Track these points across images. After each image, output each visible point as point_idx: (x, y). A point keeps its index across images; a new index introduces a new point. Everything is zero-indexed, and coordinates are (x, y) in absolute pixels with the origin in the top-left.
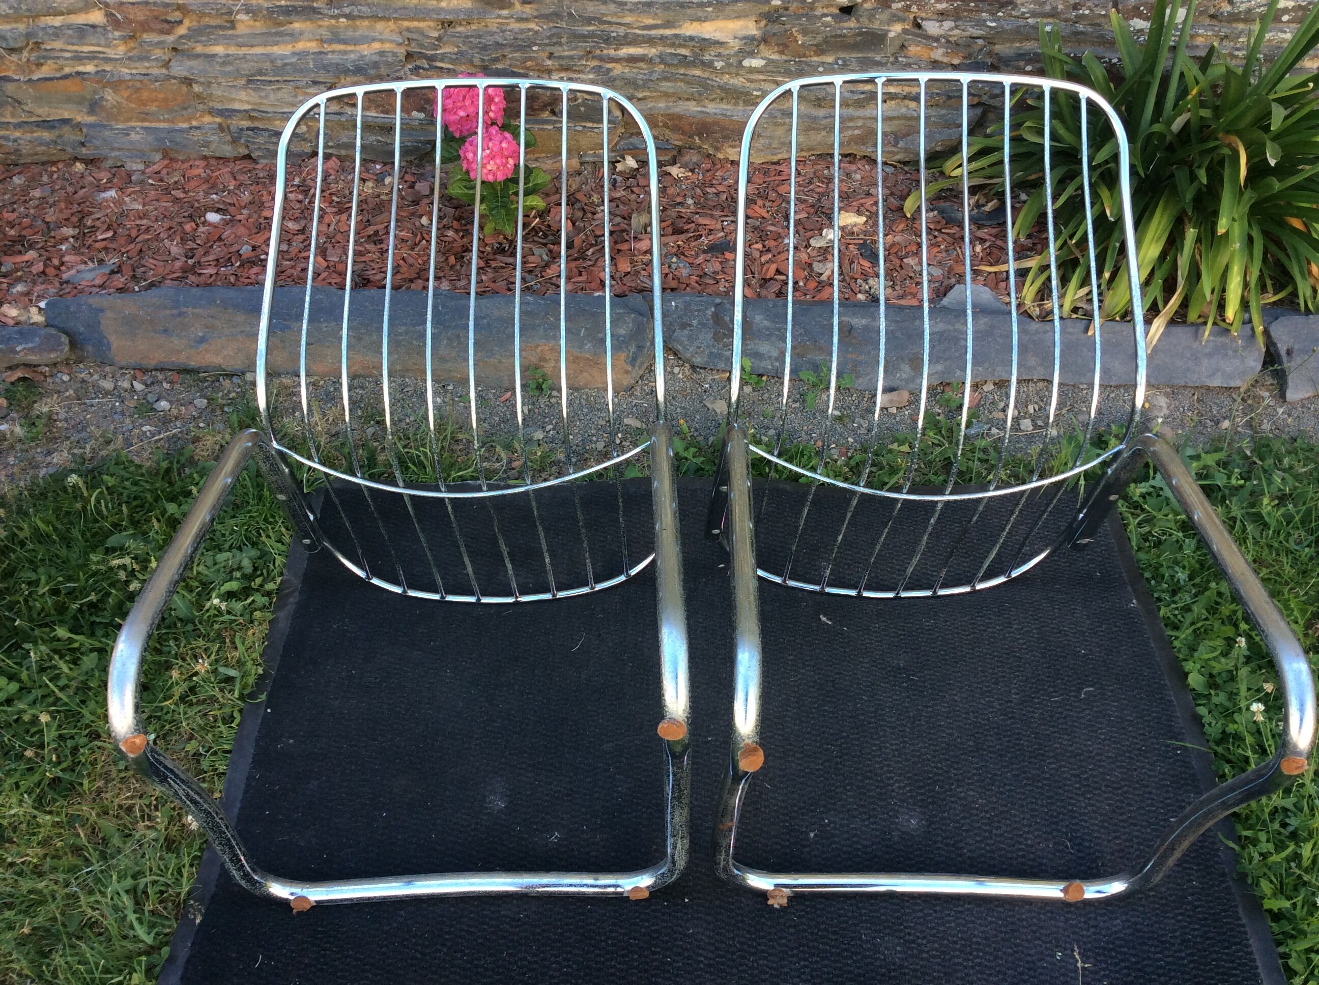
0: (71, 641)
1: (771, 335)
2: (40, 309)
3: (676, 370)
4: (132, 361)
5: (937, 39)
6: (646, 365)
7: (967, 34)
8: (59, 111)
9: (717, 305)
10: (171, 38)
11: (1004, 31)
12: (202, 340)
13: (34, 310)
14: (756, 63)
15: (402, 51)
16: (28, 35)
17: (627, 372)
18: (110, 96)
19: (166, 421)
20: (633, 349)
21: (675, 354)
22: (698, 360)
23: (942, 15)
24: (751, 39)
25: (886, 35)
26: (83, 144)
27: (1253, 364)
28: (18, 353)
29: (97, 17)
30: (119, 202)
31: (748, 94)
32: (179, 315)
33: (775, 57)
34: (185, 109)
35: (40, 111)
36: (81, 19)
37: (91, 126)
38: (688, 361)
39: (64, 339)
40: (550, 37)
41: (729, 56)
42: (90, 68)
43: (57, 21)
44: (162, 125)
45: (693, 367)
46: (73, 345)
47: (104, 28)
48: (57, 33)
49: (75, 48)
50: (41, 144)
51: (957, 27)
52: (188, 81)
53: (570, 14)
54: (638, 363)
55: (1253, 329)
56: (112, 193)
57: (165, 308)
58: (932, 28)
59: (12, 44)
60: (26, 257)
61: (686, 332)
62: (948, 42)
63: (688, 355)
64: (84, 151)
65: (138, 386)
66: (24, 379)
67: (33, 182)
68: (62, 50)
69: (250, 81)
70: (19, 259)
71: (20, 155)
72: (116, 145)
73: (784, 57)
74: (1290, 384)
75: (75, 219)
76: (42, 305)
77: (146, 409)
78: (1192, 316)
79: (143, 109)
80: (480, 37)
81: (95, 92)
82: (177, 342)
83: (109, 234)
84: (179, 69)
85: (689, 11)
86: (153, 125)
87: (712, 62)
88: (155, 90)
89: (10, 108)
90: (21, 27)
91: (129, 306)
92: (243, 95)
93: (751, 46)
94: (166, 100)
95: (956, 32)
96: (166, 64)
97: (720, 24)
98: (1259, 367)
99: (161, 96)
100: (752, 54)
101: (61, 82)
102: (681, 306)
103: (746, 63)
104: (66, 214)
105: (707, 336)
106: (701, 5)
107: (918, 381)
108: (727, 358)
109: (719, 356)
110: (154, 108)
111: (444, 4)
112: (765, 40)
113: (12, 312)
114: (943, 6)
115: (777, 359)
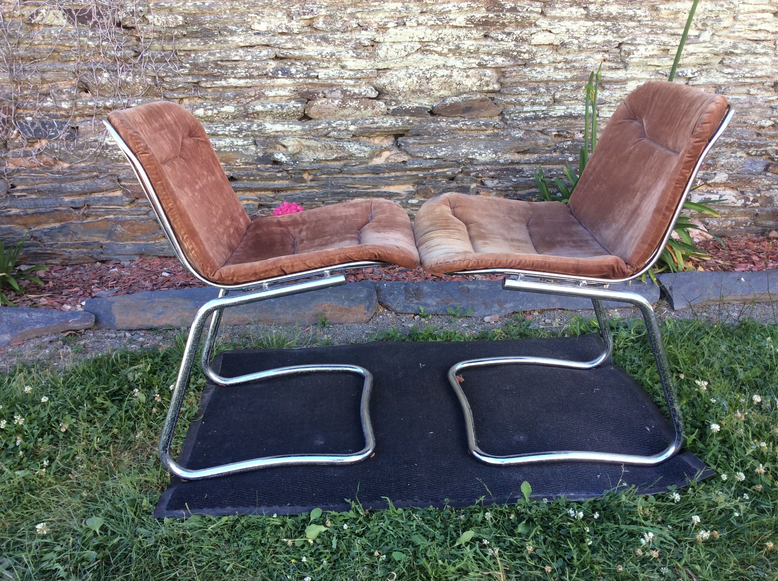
0: (103, 404)
1: (432, 295)
2: (82, 306)
3: (388, 315)
4: (124, 326)
5: (492, 189)
6: (374, 312)
7: (505, 185)
8: (93, 238)
9: (405, 284)
11: (521, 183)
12: (160, 314)
13: (79, 306)
14: (415, 201)
15: (257, 203)
16: (85, 202)
17: (365, 314)
18: (119, 228)
19: (142, 345)
20: (368, 304)
21: (387, 309)
22: (398, 309)
23: (493, 177)
24: (411, 192)
25: (469, 187)
26: (102, 253)
27: (655, 295)
28: (70, 323)
29: (119, 193)
30: (119, 273)
32: (151, 302)
33: (423, 200)
34: (154, 234)
35: (84, 238)
36: (111, 194)
37: (106, 244)
38: (394, 310)
39: (93, 316)
40: (323, 194)
41: (401, 200)
42: (111, 216)
43: (100, 195)
44: (142, 242)
45: (397, 313)
46: (97, 322)
47: (122, 197)
48: (99, 200)
49: (106, 207)
50: (81, 255)
51: (500, 182)
53: (332, 184)
54: (370, 310)
55: (652, 280)
56: (116, 269)
57: (145, 299)
58: (489, 183)
59: (78, 206)
60: (75, 290)
61: (392, 296)
62: (497, 190)
63: (393, 307)
64: (102, 256)
65: (128, 334)
68: (100, 208)
70: (71, 290)
72: (118, 253)
74: (675, 303)
75: (98, 278)
76: (84, 303)
77: (132, 341)
79: (134, 234)
80: (292, 195)
81: (113, 227)
82: (149, 315)
85: (384, 181)
86: (138, 242)
88: (141, 225)
89: (70, 237)
90: (83, 198)
91: (127, 300)
93: (411, 195)
94: (145, 229)
95: (500, 185)
96: (148, 213)
97: (397, 186)
98: (659, 296)
99: (143, 228)
100: (412, 198)
101: (97, 223)
102: (389, 286)
103: (410, 201)
104: (94, 276)
105: (402, 298)
106: (389, 178)
107: (503, 311)
108: (412, 307)
109: (408, 307)
110: (139, 234)
111: (276, 182)
112: (417, 192)
113: (68, 307)
114: (492, 173)
115: (435, 306)
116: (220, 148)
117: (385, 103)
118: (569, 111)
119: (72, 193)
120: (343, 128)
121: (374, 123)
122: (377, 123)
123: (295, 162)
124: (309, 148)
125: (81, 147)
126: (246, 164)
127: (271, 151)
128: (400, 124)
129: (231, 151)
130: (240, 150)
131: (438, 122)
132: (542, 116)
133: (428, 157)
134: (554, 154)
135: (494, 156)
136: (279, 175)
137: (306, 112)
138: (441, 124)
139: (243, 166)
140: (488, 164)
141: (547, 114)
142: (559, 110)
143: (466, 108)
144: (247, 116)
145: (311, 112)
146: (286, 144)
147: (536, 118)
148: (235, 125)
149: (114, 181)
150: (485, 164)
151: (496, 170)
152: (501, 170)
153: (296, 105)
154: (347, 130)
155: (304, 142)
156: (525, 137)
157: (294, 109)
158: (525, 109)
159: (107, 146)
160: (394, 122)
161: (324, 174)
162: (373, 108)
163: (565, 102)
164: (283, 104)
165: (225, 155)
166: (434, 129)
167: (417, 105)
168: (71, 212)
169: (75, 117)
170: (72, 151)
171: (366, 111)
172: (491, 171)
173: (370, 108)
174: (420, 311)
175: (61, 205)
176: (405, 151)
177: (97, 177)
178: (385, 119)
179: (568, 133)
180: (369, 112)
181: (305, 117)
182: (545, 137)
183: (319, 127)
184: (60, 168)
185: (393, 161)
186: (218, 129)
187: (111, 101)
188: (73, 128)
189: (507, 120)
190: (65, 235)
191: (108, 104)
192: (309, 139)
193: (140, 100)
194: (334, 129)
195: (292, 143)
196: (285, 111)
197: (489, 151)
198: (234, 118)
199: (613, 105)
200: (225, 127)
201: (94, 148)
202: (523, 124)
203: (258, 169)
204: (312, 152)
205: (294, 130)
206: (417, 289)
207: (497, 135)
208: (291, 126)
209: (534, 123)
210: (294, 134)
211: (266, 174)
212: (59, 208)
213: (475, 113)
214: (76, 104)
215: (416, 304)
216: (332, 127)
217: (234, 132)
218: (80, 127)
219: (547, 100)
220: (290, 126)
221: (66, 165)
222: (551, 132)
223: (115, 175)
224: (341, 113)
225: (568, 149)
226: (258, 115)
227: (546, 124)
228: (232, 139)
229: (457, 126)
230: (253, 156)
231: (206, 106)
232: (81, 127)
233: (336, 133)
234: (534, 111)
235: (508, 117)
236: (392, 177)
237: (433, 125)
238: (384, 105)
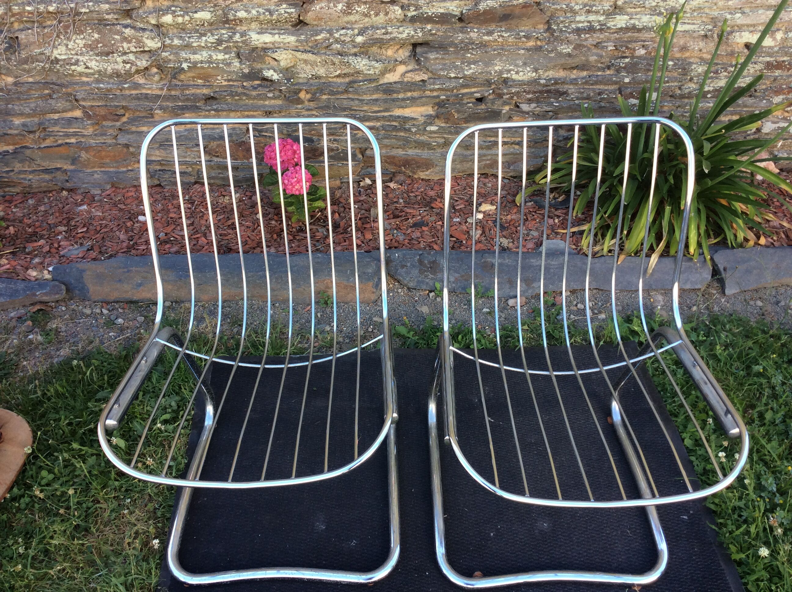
2: (49, 271)
3: (400, 290)
4: (100, 298)
5: (528, 113)
7: (544, 110)
8: (55, 164)
9: (420, 255)
10: (118, 124)
11: (563, 108)
13: (46, 272)
14: (433, 128)
16: (40, 124)
17: (373, 293)
18: (83, 155)
19: (122, 330)
20: (376, 280)
21: (399, 282)
22: (411, 285)
23: (530, 101)
24: (430, 116)
25: (501, 112)
26: (67, 181)
27: (706, 276)
28: (37, 296)
29: (78, 113)
30: (89, 212)
31: (430, 144)
32: (128, 271)
33: (443, 125)
34: (125, 161)
35: (44, 164)
36: (69, 115)
37: (71, 171)
38: (405, 285)
39: (63, 287)
41: (419, 126)
42: (73, 140)
43: (56, 116)
44: (112, 169)
45: (409, 289)
46: (68, 290)
47: (82, 119)
48: (56, 122)
49: (65, 130)
50: (44, 182)
51: (538, 106)
52: (127, 146)
53: (334, 106)
54: (379, 288)
55: (705, 258)
56: (85, 207)
57: (120, 268)
58: (525, 107)
59: (31, 129)
60: (39, 243)
61: (404, 270)
62: (534, 114)
63: (406, 282)
64: (68, 184)
65: (105, 311)
66: (41, 310)
67: (40, 202)
68: (58, 132)
69: (161, 145)
70: (35, 244)
71: (32, 188)
72: (86, 181)
73: (448, 125)
74: (727, 286)
75: (65, 222)
76: (51, 269)
77: (110, 323)
78: (672, 252)
79: (102, 161)
81: (76, 153)
82: (126, 287)
83: (85, 229)
84: (123, 139)
85: (397, 103)
86: (107, 169)
87: (410, 129)
88: (109, 151)
89: (27, 163)
90: (36, 120)
91: (100, 268)
92: (157, 153)
93: (430, 120)
94: (115, 156)
95: (538, 109)
96: (116, 137)
97: (414, 109)
98: (710, 277)
99: (112, 154)
100: (431, 124)
101: (57, 148)
102: (401, 257)
103: (428, 129)
104: (60, 219)
105: (415, 272)
106: (403, 100)
107: (530, 291)
108: (427, 283)
109: (423, 282)
110: (108, 161)
111: (267, 103)
112: (437, 116)
113: (33, 273)
114: (530, 96)
115: (454, 283)
116: (195, 63)
117: (402, 7)
118: (632, 22)
119: (22, 114)
120: (348, 39)
121: (387, 33)
122: (391, 33)
123: (289, 80)
124: (306, 61)
125: (26, 61)
126: (229, 80)
127: (259, 66)
128: (420, 35)
129: (209, 66)
130: (221, 65)
131: (468, 33)
132: (598, 27)
133: (453, 75)
134: (608, 72)
135: (534, 74)
136: (270, 95)
137: (301, 18)
138: (472, 34)
139: (226, 83)
140: (525, 85)
141: (605, 25)
142: (621, 21)
143: (504, 15)
144: (227, 21)
145: (308, 18)
146: (277, 58)
147: (591, 29)
148: (213, 35)
149: (70, 101)
150: (522, 83)
151: (535, 92)
152: (541, 92)
153: (289, 10)
154: (353, 41)
155: (298, 54)
156: (575, 52)
157: (286, 15)
158: (578, 18)
159: (57, 61)
160: (412, 33)
161: (325, 94)
162: (387, 14)
163: (629, 10)
164: (273, 8)
165: (202, 71)
166: (462, 41)
167: (442, 11)
168: (24, 136)
169: (12, 23)
170: (15, 66)
171: (378, 18)
172: (528, 93)
173: (382, 15)
174: (436, 288)
175: (10, 128)
176: (424, 67)
177: (50, 96)
178: (401, 29)
179: (627, 48)
180: (381, 19)
181: (300, 23)
182: (599, 51)
183: (319, 37)
184: (3, 85)
185: (409, 80)
186: (191, 40)
187: (54, 5)
188: (12, 38)
189: (554, 31)
190: (22, 161)
191: (51, 9)
192: (305, 51)
193: (91, 4)
194: (337, 41)
195: (285, 56)
196: (274, 17)
197: (528, 69)
198: (211, 24)
199: (688, 15)
200: (199, 37)
201: (42, 62)
202: (572, 37)
203: (243, 87)
204: (309, 67)
205: (286, 41)
206: (434, 262)
207: (539, 49)
208: (284, 36)
209: (587, 36)
210: (287, 45)
211: (254, 93)
212: (10, 132)
213: (513, 22)
214: (10, 9)
215: (432, 279)
216: (334, 37)
217: (213, 43)
218: (19, 36)
219: (606, 8)
220: (282, 37)
221: (10, 80)
222: (607, 47)
223: (71, 94)
224: (346, 19)
225: (624, 68)
226: (241, 21)
227: (602, 36)
228: (210, 53)
229: (491, 38)
230: (237, 73)
231: (174, 12)
232: (22, 36)
233: (339, 46)
234: (589, 22)
235: (555, 28)
236: (408, 99)
237: (461, 36)
238: (400, 11)
